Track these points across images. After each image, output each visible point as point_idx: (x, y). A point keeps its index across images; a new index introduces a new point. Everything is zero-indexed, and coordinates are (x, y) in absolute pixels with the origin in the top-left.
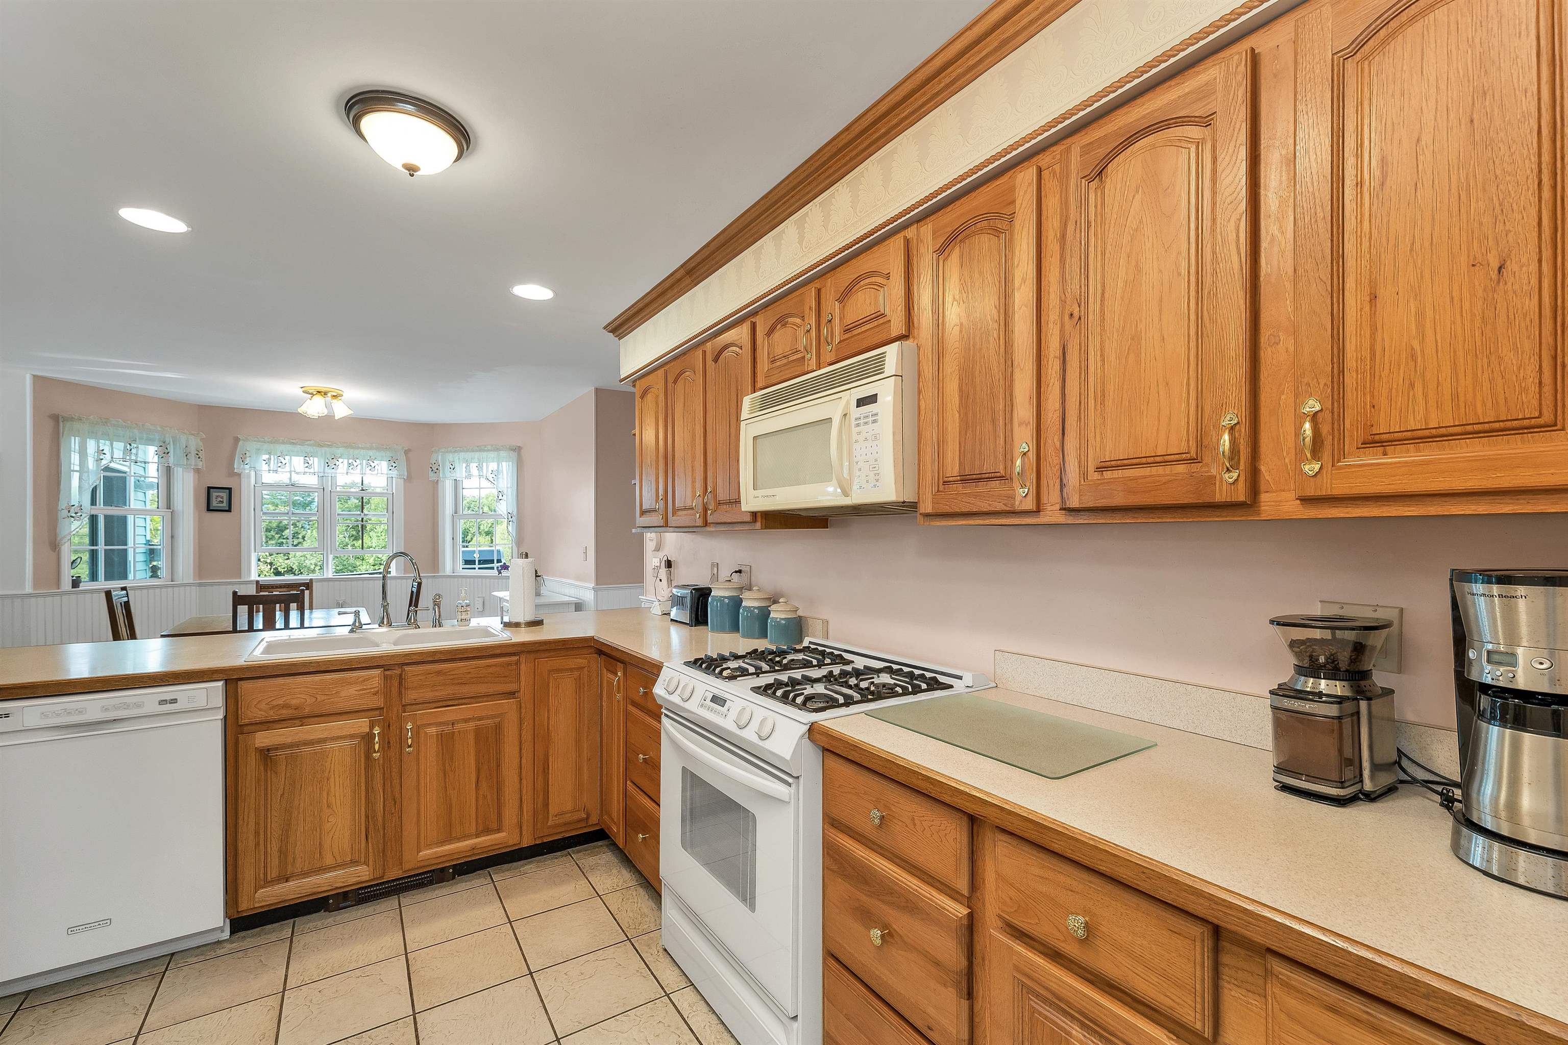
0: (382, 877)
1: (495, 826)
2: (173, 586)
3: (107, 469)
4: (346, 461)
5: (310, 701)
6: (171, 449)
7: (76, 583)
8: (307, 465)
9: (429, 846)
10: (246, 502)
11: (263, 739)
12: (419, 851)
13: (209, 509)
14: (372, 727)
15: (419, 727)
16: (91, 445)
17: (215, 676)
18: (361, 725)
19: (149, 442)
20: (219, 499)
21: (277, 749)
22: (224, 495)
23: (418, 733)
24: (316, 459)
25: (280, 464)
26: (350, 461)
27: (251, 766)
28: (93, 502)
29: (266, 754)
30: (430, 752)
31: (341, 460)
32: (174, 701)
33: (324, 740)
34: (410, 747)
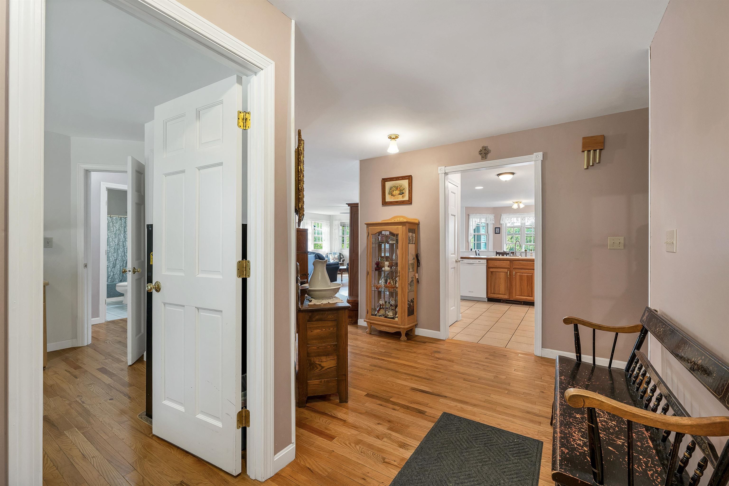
0: (509, 299)
1: (531, 296)
2: (488, 252)
3: (477, 224)
4: (527, 218)
5: (498, 265)
6: (488, 219)
7: (471, 250)
8: (517, 220)
9: (518, 296)
10: (503, 231)
11: (491, 270)
12: (516, 296)
13: (495, 233)
14: (508, 271)
15: (516, 273)
16: (474, 219)
17: (485, 259)
18: (506, 270)
19: (484, 218)
20: (497, 230)
21: (493, 272)
22: (498, 229)
23: (516, 274)
24: (519, 218)
25: (511, 221)
26: (528, 218)
27: (490, 273)
28: (475, 232)
29: (492, 272)
30: (518, 278)
31: (526, 218)
32: (480, 262)
33: (500, 272)
34: (514, 276)
